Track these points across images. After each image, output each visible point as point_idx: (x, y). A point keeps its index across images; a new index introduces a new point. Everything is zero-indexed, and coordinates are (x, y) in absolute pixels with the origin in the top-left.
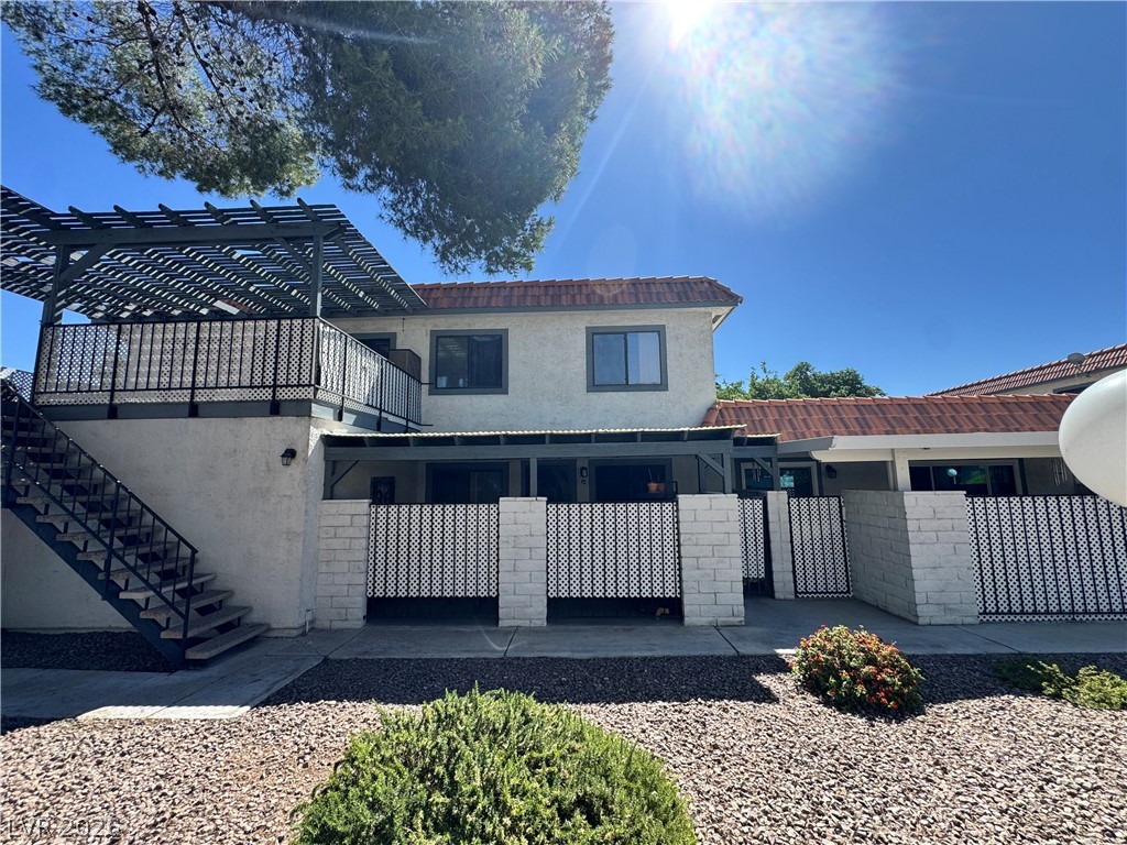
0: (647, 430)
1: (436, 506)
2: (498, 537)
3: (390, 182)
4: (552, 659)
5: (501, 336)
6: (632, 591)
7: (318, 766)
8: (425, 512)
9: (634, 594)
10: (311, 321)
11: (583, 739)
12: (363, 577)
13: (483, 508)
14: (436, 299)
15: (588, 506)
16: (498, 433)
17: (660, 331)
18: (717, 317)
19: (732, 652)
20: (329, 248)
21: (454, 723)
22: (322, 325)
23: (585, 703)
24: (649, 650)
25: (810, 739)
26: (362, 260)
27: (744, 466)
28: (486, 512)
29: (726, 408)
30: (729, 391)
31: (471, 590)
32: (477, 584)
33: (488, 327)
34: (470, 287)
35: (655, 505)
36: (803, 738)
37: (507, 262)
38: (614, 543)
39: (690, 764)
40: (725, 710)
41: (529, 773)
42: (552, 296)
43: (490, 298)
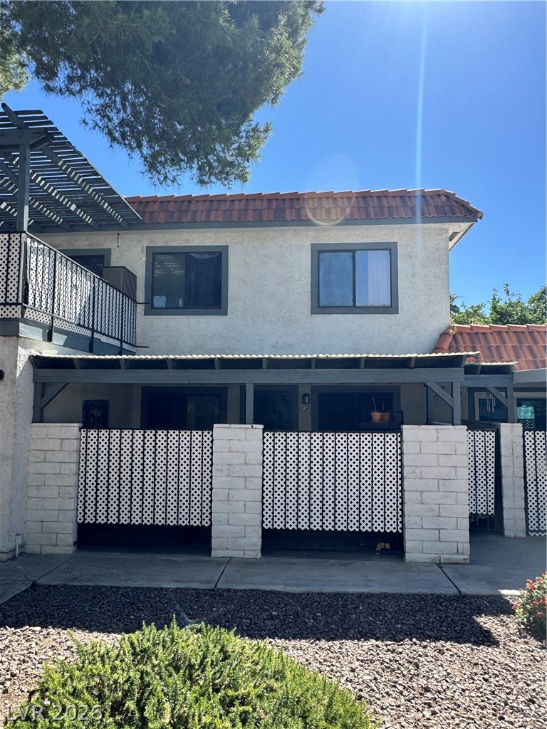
0: (371, 356)
1: (148, 432)
2: (211, 465)
3: (95, 85)
4: (264, 592)
5: (220, 254)
6: (351, 524)
7: (18, 692)
8: (137, 438)
9: (353, 527)
10: (17, 236)
11: (283, 677)
12: (73, 502)
13: (197, 434)
14: (152, 213)
15: (306, 435)
16: (213, 356)
17: (391, 249)
18: (455, 234)
19: (453, 591)
20: (37, 157)
21: (149, 658)
22: (29, 240)
23: (294, 638)
24: (366, 586)
25: (528, 685)
26: (72, 170)
27: (478, 396)
28: (200, 439)
29: (461, 334)
30: (468, 314)
31: (183, 519)
32: (190, 513)
33: (207, 244)
34: (188, 200)
35: (378, 436)
36: (521, 684)
37: (221, 172)
38: (333, 475)
39: (399, 706)
40: (441, 652)
41: (222, 712)
42: (276, 211)
43: (209, 211)
